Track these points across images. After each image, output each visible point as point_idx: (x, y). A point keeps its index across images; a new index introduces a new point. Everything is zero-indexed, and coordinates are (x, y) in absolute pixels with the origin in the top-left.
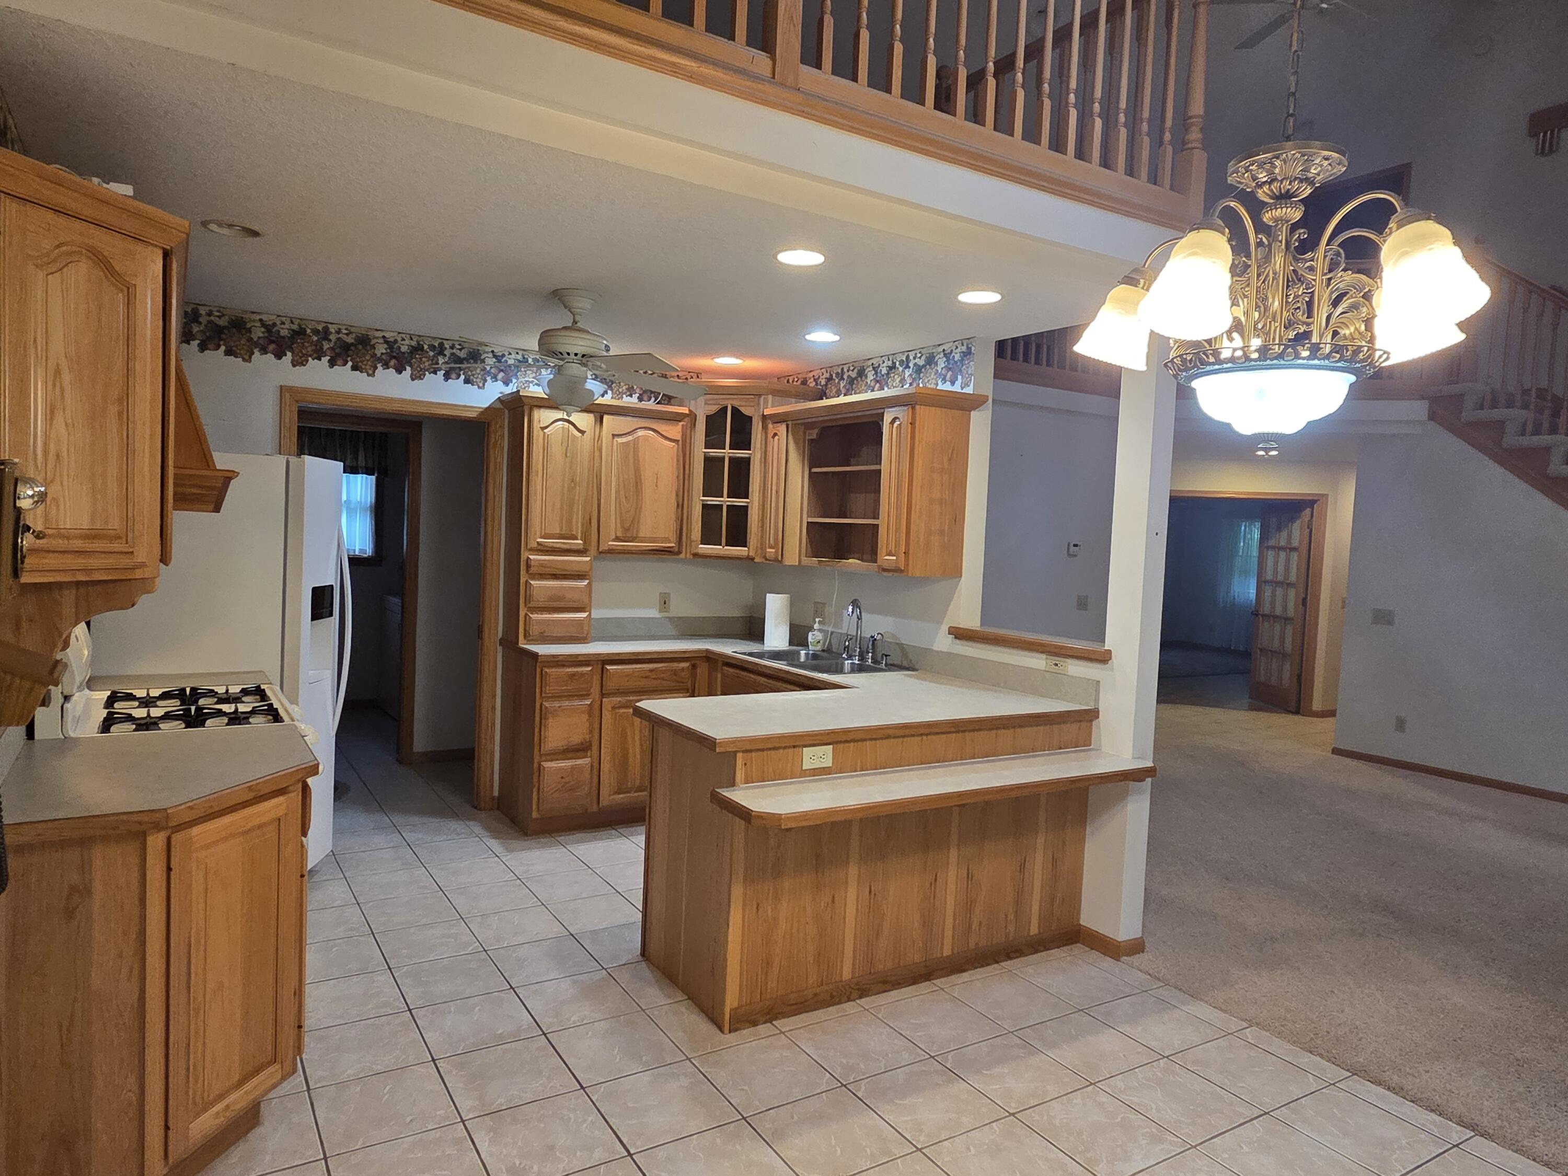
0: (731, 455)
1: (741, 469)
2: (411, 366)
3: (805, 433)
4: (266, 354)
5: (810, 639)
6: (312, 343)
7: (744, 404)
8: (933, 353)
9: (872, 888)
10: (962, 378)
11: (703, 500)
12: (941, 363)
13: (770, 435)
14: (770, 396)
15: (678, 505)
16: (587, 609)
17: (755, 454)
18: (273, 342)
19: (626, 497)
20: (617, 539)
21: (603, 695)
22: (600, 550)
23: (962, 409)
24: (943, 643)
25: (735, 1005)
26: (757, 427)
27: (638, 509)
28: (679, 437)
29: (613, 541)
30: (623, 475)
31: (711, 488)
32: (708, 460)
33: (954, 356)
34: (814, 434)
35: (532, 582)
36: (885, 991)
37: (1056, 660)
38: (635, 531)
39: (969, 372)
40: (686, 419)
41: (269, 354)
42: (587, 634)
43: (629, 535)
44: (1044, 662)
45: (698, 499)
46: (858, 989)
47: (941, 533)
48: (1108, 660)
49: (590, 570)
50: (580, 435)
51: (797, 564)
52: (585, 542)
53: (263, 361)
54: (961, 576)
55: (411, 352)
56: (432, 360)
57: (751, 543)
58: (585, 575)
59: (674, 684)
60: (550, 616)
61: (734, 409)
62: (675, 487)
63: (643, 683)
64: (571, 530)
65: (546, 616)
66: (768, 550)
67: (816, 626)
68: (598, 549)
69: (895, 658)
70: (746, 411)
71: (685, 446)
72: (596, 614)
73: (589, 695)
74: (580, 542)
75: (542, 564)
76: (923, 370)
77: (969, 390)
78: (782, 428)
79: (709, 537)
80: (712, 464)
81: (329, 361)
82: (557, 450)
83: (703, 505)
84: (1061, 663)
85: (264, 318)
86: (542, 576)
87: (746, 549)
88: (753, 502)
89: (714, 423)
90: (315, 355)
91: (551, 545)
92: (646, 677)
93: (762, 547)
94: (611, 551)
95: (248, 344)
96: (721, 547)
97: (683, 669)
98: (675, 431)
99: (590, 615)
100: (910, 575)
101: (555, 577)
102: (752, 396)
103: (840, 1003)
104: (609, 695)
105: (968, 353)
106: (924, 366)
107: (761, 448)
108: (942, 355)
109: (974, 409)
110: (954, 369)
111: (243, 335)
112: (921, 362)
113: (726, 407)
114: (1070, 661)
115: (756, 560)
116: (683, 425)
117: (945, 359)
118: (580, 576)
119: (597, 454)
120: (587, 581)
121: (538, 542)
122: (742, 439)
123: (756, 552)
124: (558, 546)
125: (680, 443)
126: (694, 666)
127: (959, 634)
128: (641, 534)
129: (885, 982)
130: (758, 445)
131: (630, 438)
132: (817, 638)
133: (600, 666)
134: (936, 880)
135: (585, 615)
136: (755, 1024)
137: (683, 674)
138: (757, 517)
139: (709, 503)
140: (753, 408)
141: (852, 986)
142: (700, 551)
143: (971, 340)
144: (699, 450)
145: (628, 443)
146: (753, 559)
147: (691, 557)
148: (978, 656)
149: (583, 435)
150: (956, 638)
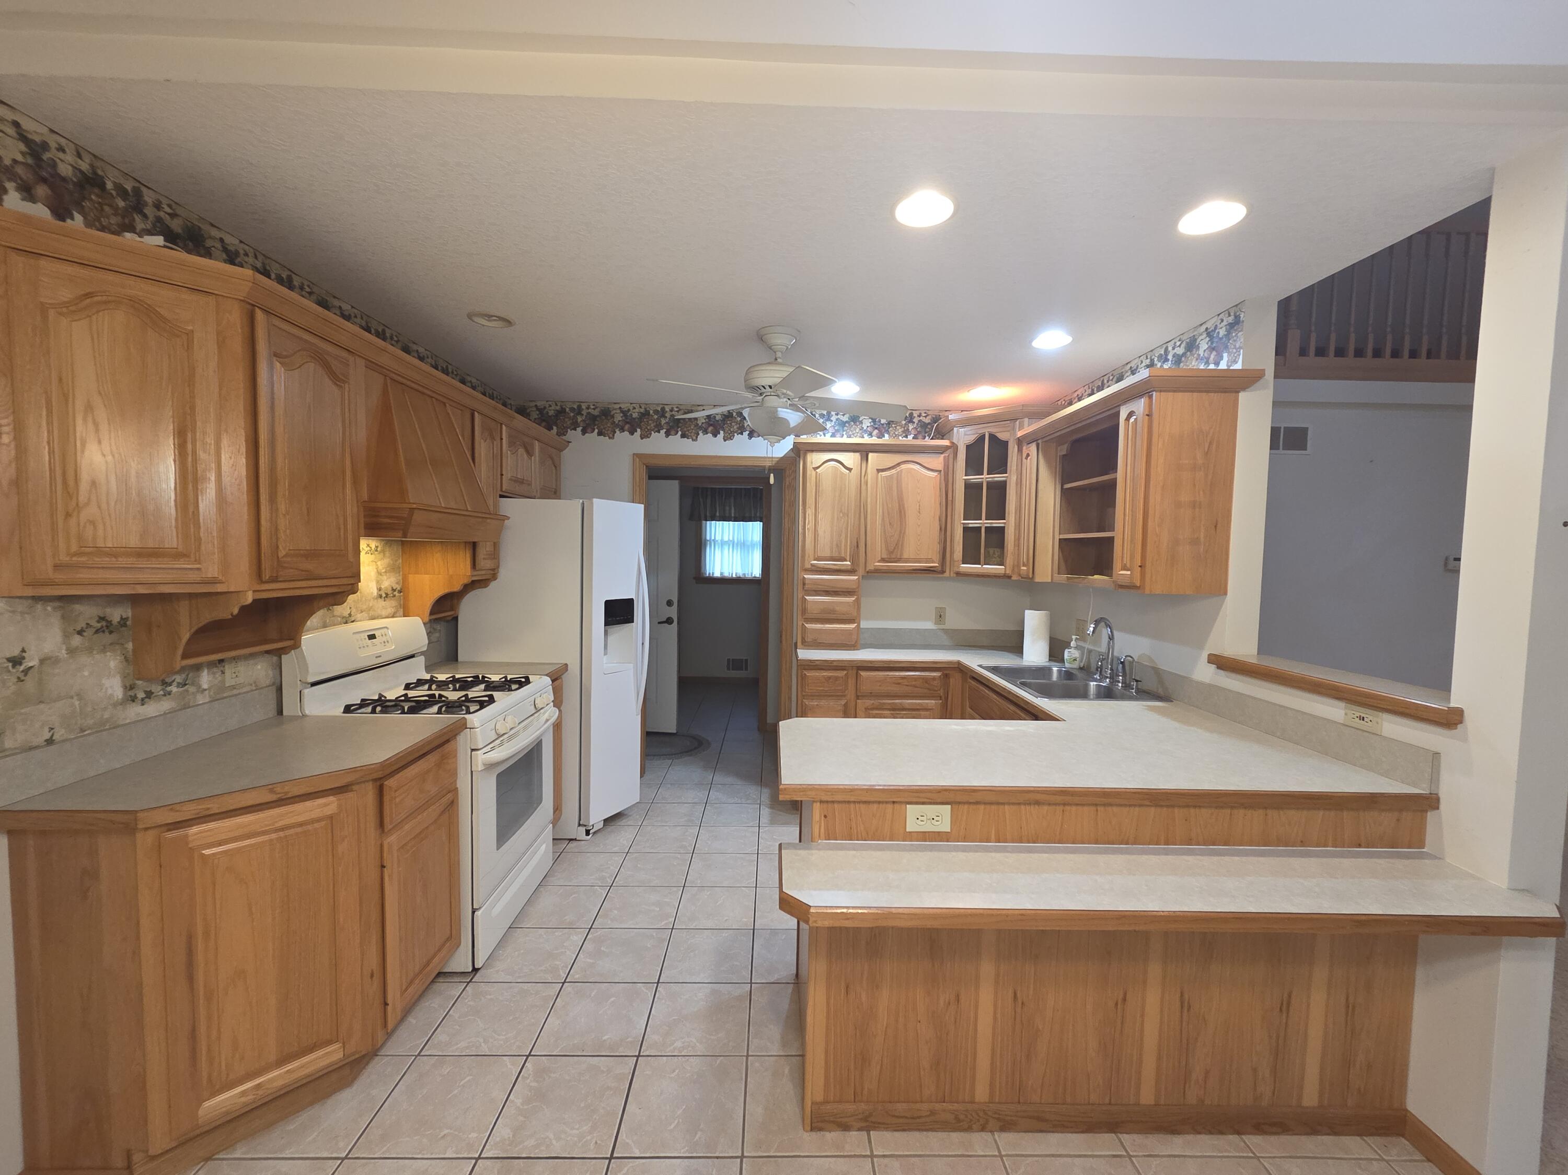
0: (988, 480)
1: (999, 490)
2: (724, 430)
3: (1057, 449)
4: (623, 432)
5: (1066, 656)
6: (653, 421)
7: (1001, 430)
8: (1194, 336)
9: (1019, 995)
10: (1229, 355)
11: (963, 524)
12: (1204, 345)
13: (1024, 455)
14: (1026, 420)
15: (941, 529)
16: (856, 621)
17: (1011, 477)
18: (627, 423)
19: (890, 524)
20: (883, 560)
21: (858, 697)
22: (867, 570)
23: (1225, 391)
24: (1205, 673)
25: (819, 1098)
26: (1013, 450)
27: (902, 533)
28: (940, 467)
29: (879, 562)
30: (887, 505)
31: (972, 510)
32: (968, 486)
33: (1219, 332)
34: (1064, 449)
35: (806, 597)
36: (1041, 1131)
37: (1362, 712)
38: (899, 554)
39: (1237, 346)
40: (948, 452)
41: (626, 432)
42: (856, 642)
43: (893, 556)
44: (1343, 712)
45: (959, 522)
46: (998, 1119)
47: (1195, 542)
48: (1456, 724)
49: (858, 587)
50: (848, 471)
51: (1050, 581)
52: (853, 563)
53: (622, 437)
54: (1225, 593)
55: (724, 420)
56: (739, 424)
57: (1008, 561)
58: (854, 592)
59: (926, 691)
60: (822, 625)
61: (993, 437)
62: (938, 513)
63: (895, 689)
64: (840, 553)
65: (819, 626)
66: (1022, 568)
67: (1073, 644)
68: (865, 569)
69: (1150, 684)
70: (1002, 436)
71: (947, 475)
72: (864, 624)
73: (844, 696)
74: (848, 563)
75: (815, 582)
76: (1183, 359)
77: (1238, 366)
78: (1033, 447)
79: (971, 555)
80: (972, 490)
81: (665, 433)
82: (826, 484)
83: (964, 528)
84: (1371, 718)
85: (623, 406)
86: (817, 592)
87: (1003, 567)
88: (1010, 523)
89: (974, 450)
90: (656, 429)
91: (821, 566)
92: (899, 684)
93: (1016, 566)
94: (877, 571)
95: (612, 426)
96: (980, 566)
97: (934, 678)
98: (937, 462)
99: (858, 626)
100: (1147, 592)
101: (827, 593)
102: (1008, 422)
103: (969, 1129)
104: (864, 696)
105: (1236, 324)
106: (1184, 354)
107: (1017, 470)
108: (1205, 335)
109: (1244, 389)
110: (1217, 348)
111: (609, 420)
112: (1180, 351)
113: (984, 436)
114: (1386, 716)
115: (1013, 578)
116: (945, 457)
117: (1208, 339)
118: (848, 593)
119: (863, 487)
120: (856, 597)
121: (811, 564)
122: (1000, 463)
123: (1013, 570)
124: (828, 567)
125: (942, 472)
126: (946, 676)
127: (1221, 663)
128: (905, 556)
129: (1039, 1119)
130: (1014, 468)
131: (893, 471)
132: (1074, 656)
133: (855, 672)
134: (1124, 1000)
135: (853, 626)
136: (846, 1128)
137: (935, 683)
138: (1013, 537)
139: (970, 525)
140: (1009, 433)
141: (990, 1113)
142: (961, 570)
143: (1239, 306)
144: (961, 477)
145: (891, 476)
146: (1010, 577)
147: (955, 575)
148: (1248, 693)
149: (850, 472)
150: (1219, 668)
